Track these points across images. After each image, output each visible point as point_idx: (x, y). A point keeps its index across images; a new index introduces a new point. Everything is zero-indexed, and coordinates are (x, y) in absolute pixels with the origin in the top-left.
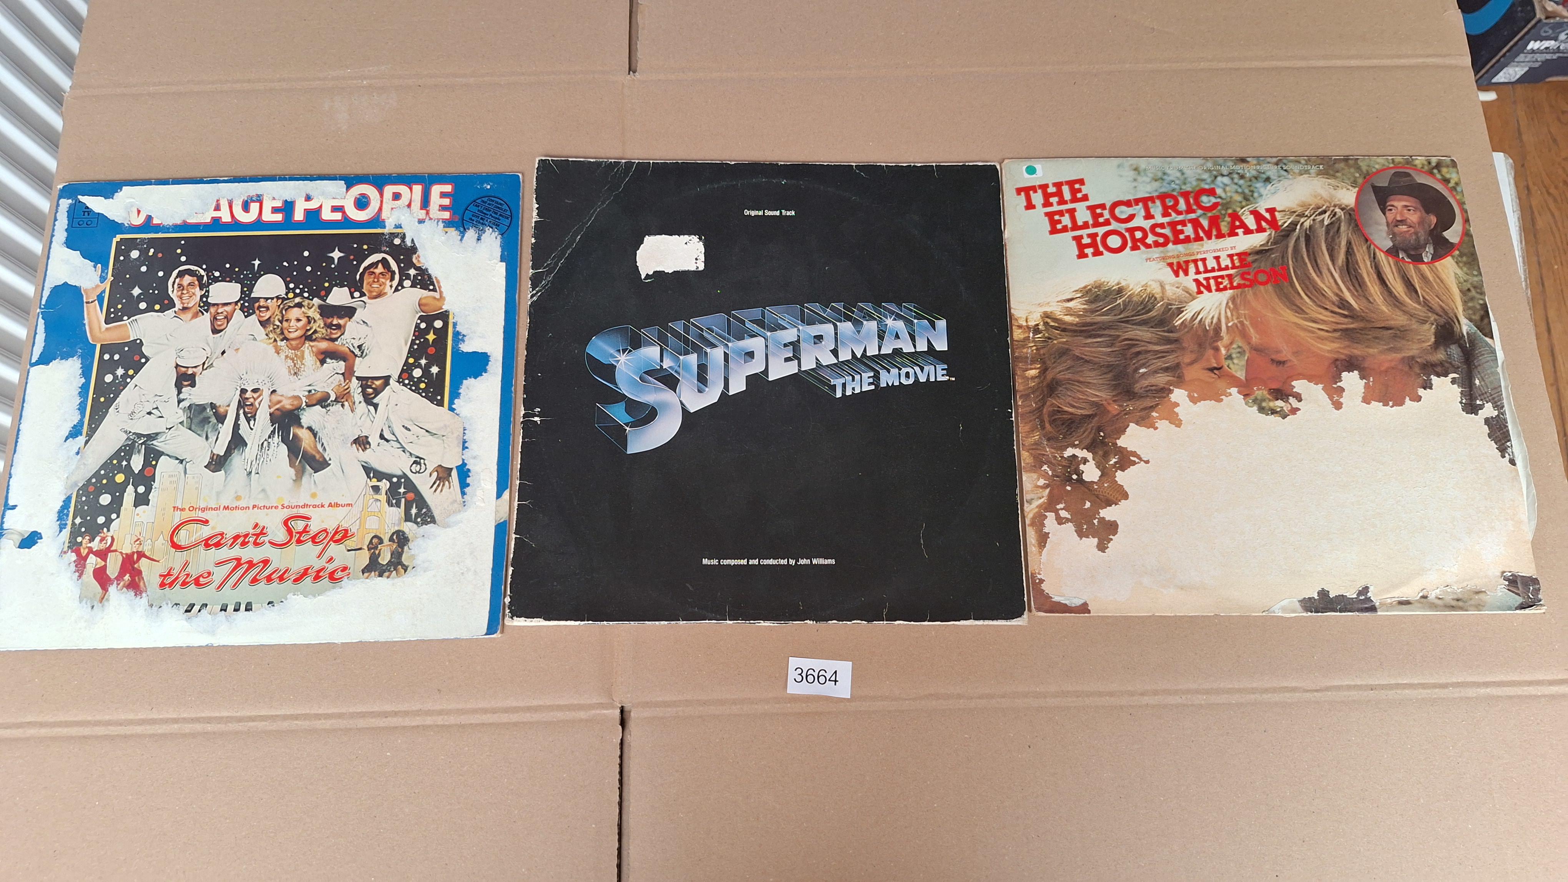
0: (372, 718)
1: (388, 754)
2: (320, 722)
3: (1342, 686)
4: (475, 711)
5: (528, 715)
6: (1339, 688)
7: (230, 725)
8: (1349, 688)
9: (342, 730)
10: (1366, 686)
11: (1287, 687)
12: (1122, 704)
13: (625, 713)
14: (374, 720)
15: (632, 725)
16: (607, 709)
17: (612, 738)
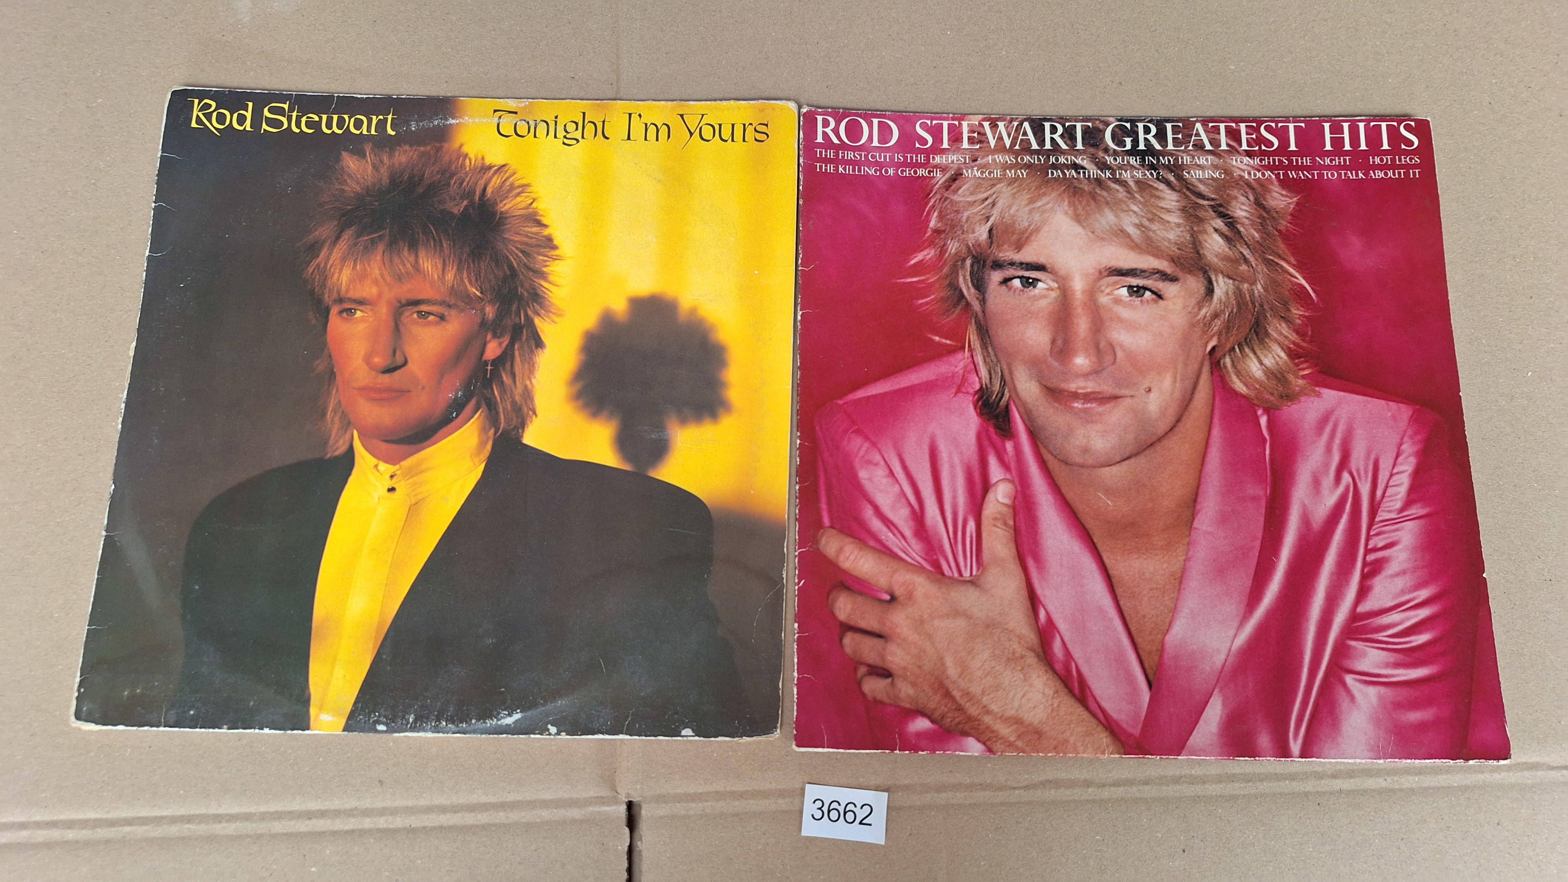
0: (291, 820)
1: (313, 869)
2: (221, 825)
4: (429, 810)
5: (502, 814)
9: (248, 836)
12: (1307, 789)
13: (635, 809)
14: (293, 822)
15: (644, 827)
16: (609, 805)
17: (617, 846)
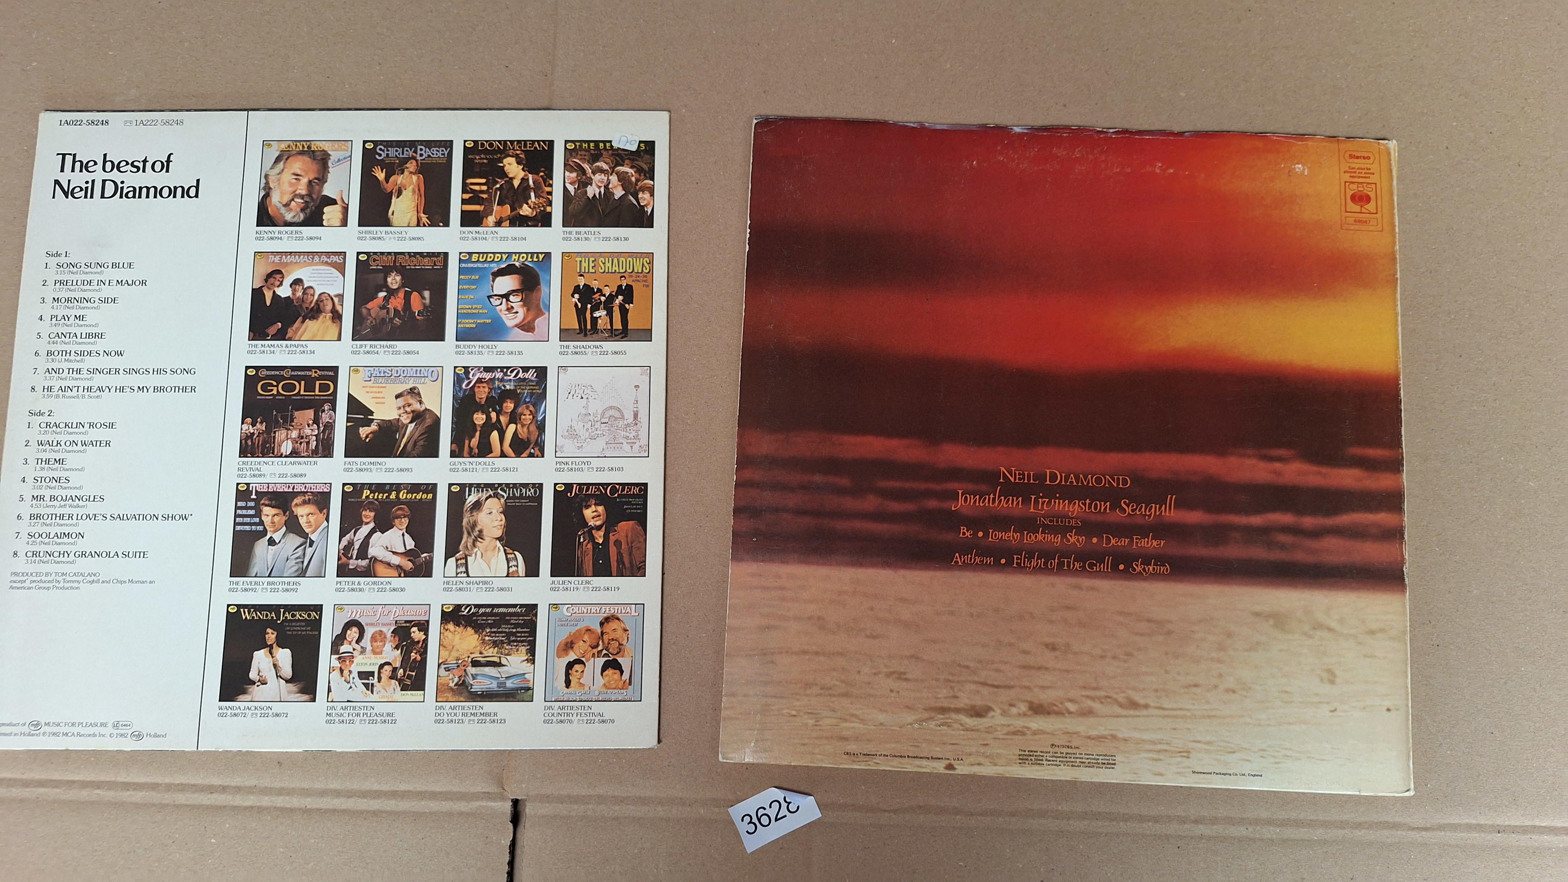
0: (194, 792)
1: (213, 841)
2: (128, 793)
3: (1460, 825)
4: (323, 793)
5: (393, 802)
6: (1455, 827)
7: (14, 790)
8: (1469, 827)
9: (154, 805)
10: (1492, 826)
11: (1387, 822)
12: (1168, 833)
13: (520, 807)
14: (196, 795)
15: (526, 824)
16: (496, 800)
17: (500, 840)
